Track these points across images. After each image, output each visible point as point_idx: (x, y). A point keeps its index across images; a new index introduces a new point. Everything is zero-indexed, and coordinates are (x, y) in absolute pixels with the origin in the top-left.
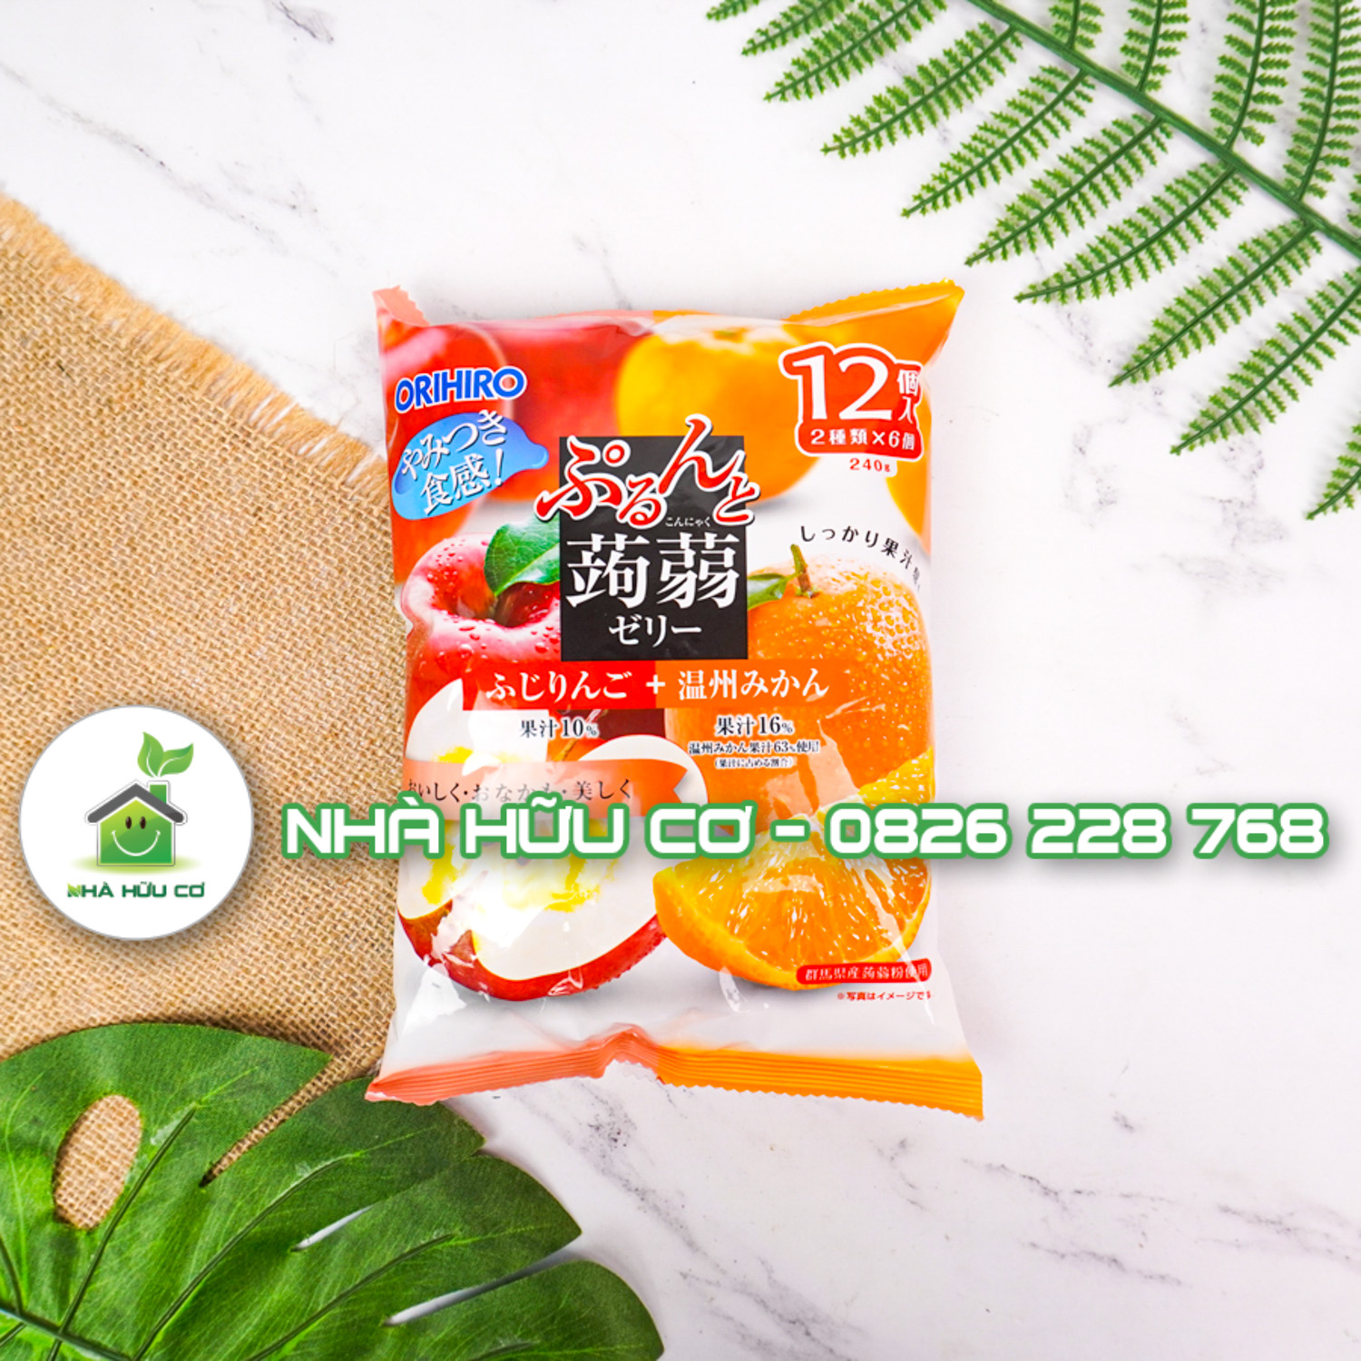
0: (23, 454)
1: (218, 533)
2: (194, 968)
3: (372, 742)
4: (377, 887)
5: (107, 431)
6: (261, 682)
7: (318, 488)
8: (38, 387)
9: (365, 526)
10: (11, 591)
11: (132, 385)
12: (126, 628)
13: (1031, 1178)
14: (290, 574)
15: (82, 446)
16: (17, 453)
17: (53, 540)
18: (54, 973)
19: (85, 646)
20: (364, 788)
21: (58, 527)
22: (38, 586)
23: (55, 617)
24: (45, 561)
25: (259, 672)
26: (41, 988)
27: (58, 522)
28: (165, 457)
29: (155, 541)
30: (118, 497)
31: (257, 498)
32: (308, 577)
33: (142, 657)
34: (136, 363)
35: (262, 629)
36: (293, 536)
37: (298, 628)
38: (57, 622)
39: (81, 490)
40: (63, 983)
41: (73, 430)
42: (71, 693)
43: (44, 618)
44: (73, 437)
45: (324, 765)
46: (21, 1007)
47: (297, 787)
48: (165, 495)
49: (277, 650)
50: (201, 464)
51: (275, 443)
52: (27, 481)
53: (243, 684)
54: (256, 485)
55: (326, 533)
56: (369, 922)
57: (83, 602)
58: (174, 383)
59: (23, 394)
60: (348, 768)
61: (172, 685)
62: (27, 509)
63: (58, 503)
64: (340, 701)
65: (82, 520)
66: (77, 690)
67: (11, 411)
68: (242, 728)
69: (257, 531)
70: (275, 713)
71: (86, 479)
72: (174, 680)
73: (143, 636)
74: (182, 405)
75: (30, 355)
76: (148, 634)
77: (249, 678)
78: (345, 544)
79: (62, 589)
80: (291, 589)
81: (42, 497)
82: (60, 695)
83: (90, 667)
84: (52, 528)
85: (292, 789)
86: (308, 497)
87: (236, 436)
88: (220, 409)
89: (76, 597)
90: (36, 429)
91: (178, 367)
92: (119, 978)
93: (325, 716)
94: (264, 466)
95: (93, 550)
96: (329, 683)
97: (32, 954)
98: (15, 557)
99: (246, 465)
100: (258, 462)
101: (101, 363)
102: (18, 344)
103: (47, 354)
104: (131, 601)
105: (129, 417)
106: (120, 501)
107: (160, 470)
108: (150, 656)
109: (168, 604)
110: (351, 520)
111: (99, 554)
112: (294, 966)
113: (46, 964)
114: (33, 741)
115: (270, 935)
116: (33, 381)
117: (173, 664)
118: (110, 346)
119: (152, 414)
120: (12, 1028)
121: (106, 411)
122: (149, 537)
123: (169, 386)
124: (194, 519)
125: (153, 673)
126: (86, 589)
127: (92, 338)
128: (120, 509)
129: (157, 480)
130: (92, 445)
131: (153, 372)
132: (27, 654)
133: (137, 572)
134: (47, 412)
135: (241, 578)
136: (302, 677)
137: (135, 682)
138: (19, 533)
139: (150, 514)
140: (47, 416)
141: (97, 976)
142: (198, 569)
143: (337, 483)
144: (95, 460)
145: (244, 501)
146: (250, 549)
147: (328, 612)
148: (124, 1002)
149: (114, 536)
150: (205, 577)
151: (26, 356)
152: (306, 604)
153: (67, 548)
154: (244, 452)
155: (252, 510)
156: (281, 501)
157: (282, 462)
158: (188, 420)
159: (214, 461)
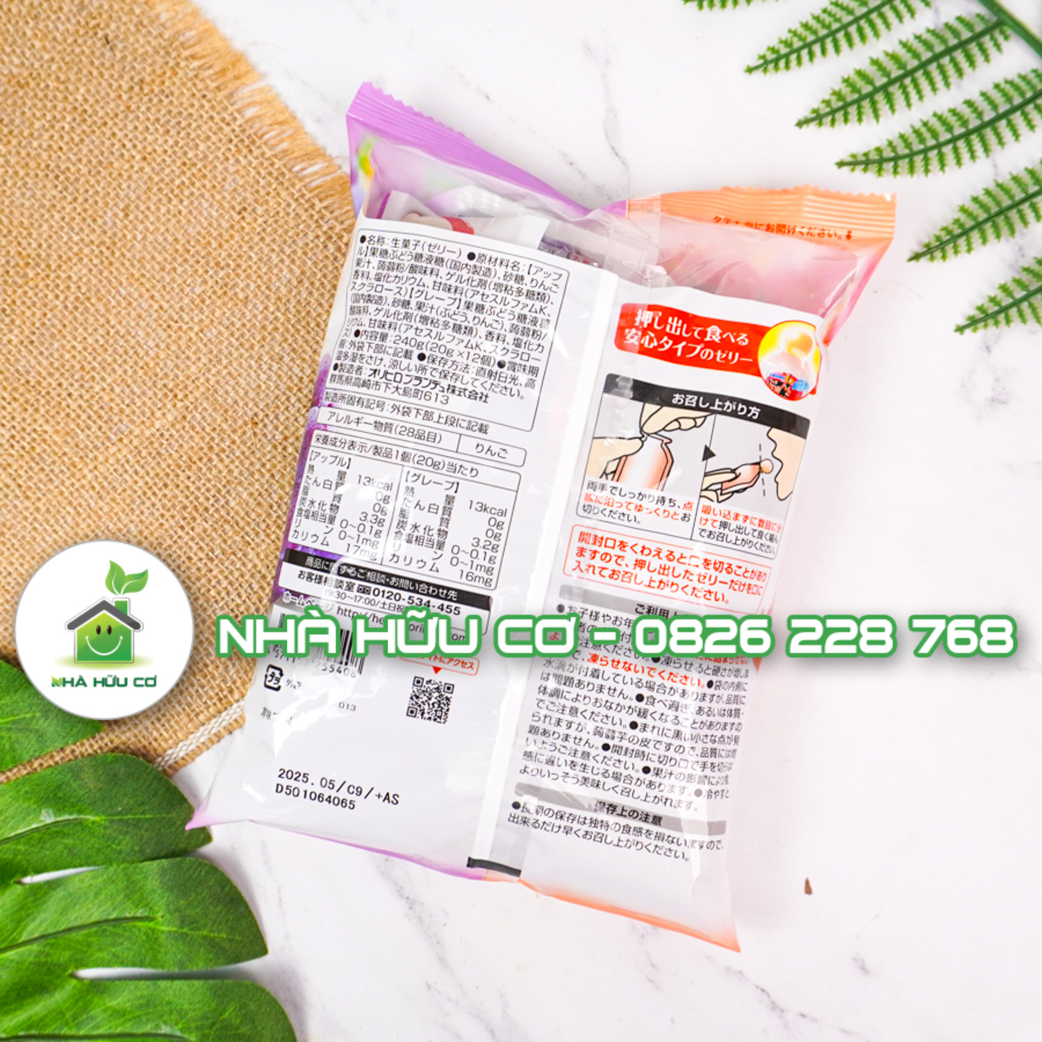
0: (55, 107)
1: (203, 220)
3: (286, 438)
4: (255, 566)
5: (133, 107)
6: (204, 360)
7: (300, 204)
8: (83, 52)
9: (331, 248)
10: (11, 223)
11: (165, 73)
12: (101, 281)
13: (763, 990)
14: (256, 272)
15: (107, 114)
16: (49, 105)
17: (60, 188)
19: (62, 287)
20: (267, 476)
21: (67, 178)
22: (36, 225)
23: (43, 255)
24: (48, 204)
25: (205, 350)
27: (68, 174)
28: (177, 143)
29: (147, 213)
31: (245, 199)
32: (270, 279)
33: (108, 311)
34: (174, 54)
35: (218, 313)
36: (268, 240)
37: (250, 321)
38: (44, 260)
39: (96, 152)
41: (103, 98)
42: (38, 325)
43: (33, 254)
44: (102, 104)
45: (239, 447)
47: (210, 460)
48: (167, 175)
49: (226, 335)
50: (206, 157)
51: (275, 156)
52: (52, 132)
53: (188, 358)
54: (247, 186)
55: (297, 245)
56: (239, 595)
57: (70, 249)
58: (202, 80)
59: (69, 55)
60: (258, 455)
61: (126, 341)
62: (45, 155)
63: (74, 158)
64: (267, 395)
65: (90, 178)
66: (43, 324)
67: (54, 67)
68: (176, 396)
69: (237, 227)
70: (208, 389)
71: (103, 143)
72: (130, 338)
73: (113, 292)
74: (204, 102)
75: (83, 22)
76: (119, 292)
77: (195, 353)
78: (310, 259)
79: (56, 233)
80: (253, 286)
81: (61, 148)
82: (28, 324)
83: (61, 306)
84: (62, 177)
85: (205, 460)
86: (290, 210)
87: (242, 141)
88: (236, 114)
89: (66, 243)
90: (71, 88)
91: (210, 67)
92: (9, 584)
93: (251, 404)
94: (259, 173)
95: (91, 206)
96: (263, 377)
98: (23, 194)
99: (244, 167)
100: (254, 168)
101: (143, 46)
102: (75, 10)
103: (98, 25)
104: (113, 260)
105: (155, 100)
106: (127, 171)
107: (170, 152)
108: (114, 311)
109: (143, 271)
110: (322, 239)
111: (95, 211)
116: (80, 46)
117: (133, 324)
118: (155, 33)
119: (176, 103)
121: (137, 89)
122: (143, 207)
123: (197, 82)
124: (185, 203)
125: (113, 327)
126: (76, 238)
127: (141, 23)
128: (125, 177)
129: (164, 161)
130: (116, 115)
131: (187, 66)
132: (10, 281)
133: (124, 236)
134: (85, 76)
135: (212, 264)
136: (240, 364)
137: (96, 330)
138: (32, 174)
139: (149, 189)
140: (84, 80)
142: (178, 247)
143: (318, 206)
144: (115, 130)
145: (233, 198)
146: (227, 241)
147: (279, 315)
149: (113, 199)
150: (181, 256)
151: (79, 22)
152: (262, 302)
153: (70, 198)
154: (246, 157)
155: (238, 208)
156: (265, 207)
157: (275, 174)
158: (206, 116)
159: (217, 157)
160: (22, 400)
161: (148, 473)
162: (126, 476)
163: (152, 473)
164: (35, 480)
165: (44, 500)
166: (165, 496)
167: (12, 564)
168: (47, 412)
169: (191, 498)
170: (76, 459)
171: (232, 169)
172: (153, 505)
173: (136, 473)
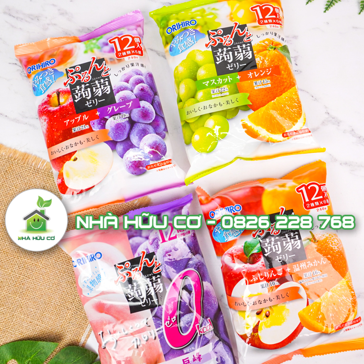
2: (52, 294)
5: (7, 178)
11: (10, 166)
15: (2, 182)
18: (20, 303)
26: (18, 307)
30: (13, 191)
31: (43, 184)
34: (10, 161)
40: (23, 304)
46: (15, 312)
50: (29, 180)
51: (45, 171)
54: (42, 181)
71: (5, 189)
74: (23, 168)
87: (36, 172)
88: (31, 167)
91: (20, 160)
94: (43, 177)
97: (15, 299)
99: (39, 177)
105: (12, 173)
107: (21, 183)
112: (74, 288)
113: (18, 301)
114: (5, 251)
115: (67, 282)
119: (16, 172)
120: (14, 318)
121: (6, 173)
123: (19, 164)
130: (4, 181)
131: (15, 162)
141: (30, 301)
144: (6, 185)
148: (38, 305)
153: (3, 205)
154: (38, 175)
156: (49, 184)
157: (47, 175)
158: (25, 171)
159: (32, 179)
160: (16, 257)
161: (54, 257)
162: (49, 261)
163: (55, 257)
164: (29, 273)
165: (33, 276)
166: (60, 260)
167: (34, 295)
168: (24, 256)
169: (66, 258)
170: (36, 263)
171: (37, 179)
172: (59, 264)
173: (51, 259)
